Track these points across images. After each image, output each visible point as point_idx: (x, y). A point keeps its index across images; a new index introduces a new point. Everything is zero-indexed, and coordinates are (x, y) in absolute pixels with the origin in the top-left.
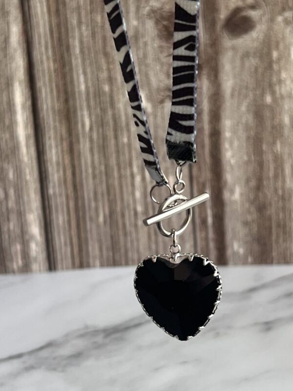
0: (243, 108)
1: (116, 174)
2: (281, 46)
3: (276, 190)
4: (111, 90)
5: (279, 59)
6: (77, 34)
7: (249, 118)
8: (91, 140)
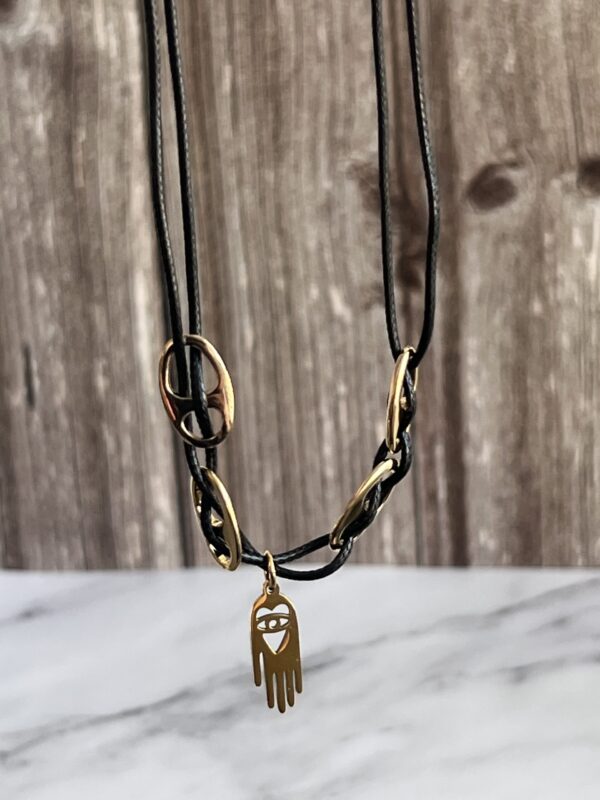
0: (497, 320)
1: (293, 418)
2: (558, 226)
3: (547, 451)
4: (288, 288)
5: (555, 246)
6: (236, 200)
7: (507, 337)
8: (255, 364)
